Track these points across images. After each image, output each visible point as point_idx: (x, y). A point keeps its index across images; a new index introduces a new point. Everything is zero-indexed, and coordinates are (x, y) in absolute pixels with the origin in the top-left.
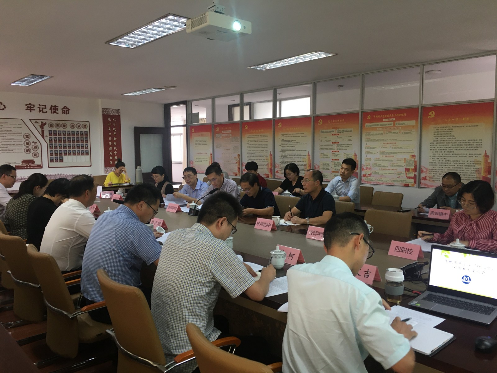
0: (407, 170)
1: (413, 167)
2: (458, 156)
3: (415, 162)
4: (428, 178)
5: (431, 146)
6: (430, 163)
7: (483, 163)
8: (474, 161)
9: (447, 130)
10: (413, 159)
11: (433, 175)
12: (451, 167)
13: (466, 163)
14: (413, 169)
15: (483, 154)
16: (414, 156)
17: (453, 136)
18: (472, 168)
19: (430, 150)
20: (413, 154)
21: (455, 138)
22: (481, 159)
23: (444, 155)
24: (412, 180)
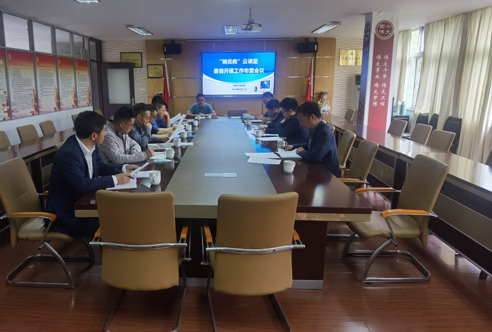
0: (3, 105)
1: (6, 103)
2: (25, 90)
3: (6, 97)
4: (14, 110)
5: (13, 84)
6: (14, 97)
7: (33, 95)
8: (30, 94)
9: (18, 71)
10: (5, 95)
11: (16, 107)
12: (23, 99)
13: (28, 96)
14: (6, 104)
15: (33, 89)
16: (5, 92)
17: (21, 76)
18: (30, 99)
19: (13, 86)
20: (4, 90)
21: (22, 77)
22: (32, 92)
23: (19, 91)
24: (7, 114)
